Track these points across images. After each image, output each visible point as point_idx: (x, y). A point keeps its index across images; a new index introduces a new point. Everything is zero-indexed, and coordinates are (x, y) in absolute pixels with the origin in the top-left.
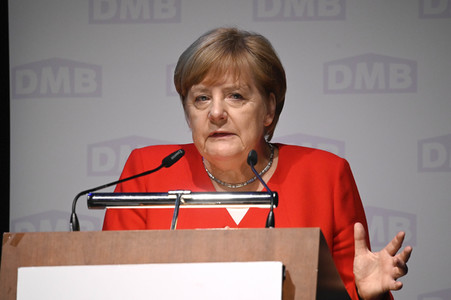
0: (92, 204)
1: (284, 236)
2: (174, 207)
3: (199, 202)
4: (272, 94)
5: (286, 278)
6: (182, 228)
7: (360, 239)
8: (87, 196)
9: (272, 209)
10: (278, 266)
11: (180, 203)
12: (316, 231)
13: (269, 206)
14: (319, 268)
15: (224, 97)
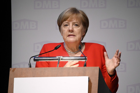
0: (35, 60)
1: (90, 69)
2: (58, 61)
3: (65, 60)
5: (89, 81)
6: (60, 67)
7: (106, 56)
8: (33, 58)
9: (85, 62)
10: (87, 77)
11: (59, 60)
12: (98, 67)
13: (85, 61)
14: (99, 78)
15: (73, 25)
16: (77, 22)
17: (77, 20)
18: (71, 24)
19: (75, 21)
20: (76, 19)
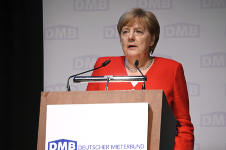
0: (75, 81)
1: (149, 93)
2: (106, 82)
3: (116, 80)
4: (154, 34)
5: (150, 109)
6: (110, 90)
8: (73, 78)
9: (144, 83)
10: (147, 104)
11: (109, 80)
12: (161, 91)
13: (143, 81)
14: (162, 105)
15: (135, 32)
16: (139, 28)
17: (139, 26)
18: (132, 31)
19: (136, 26)
20: (138, 24)
